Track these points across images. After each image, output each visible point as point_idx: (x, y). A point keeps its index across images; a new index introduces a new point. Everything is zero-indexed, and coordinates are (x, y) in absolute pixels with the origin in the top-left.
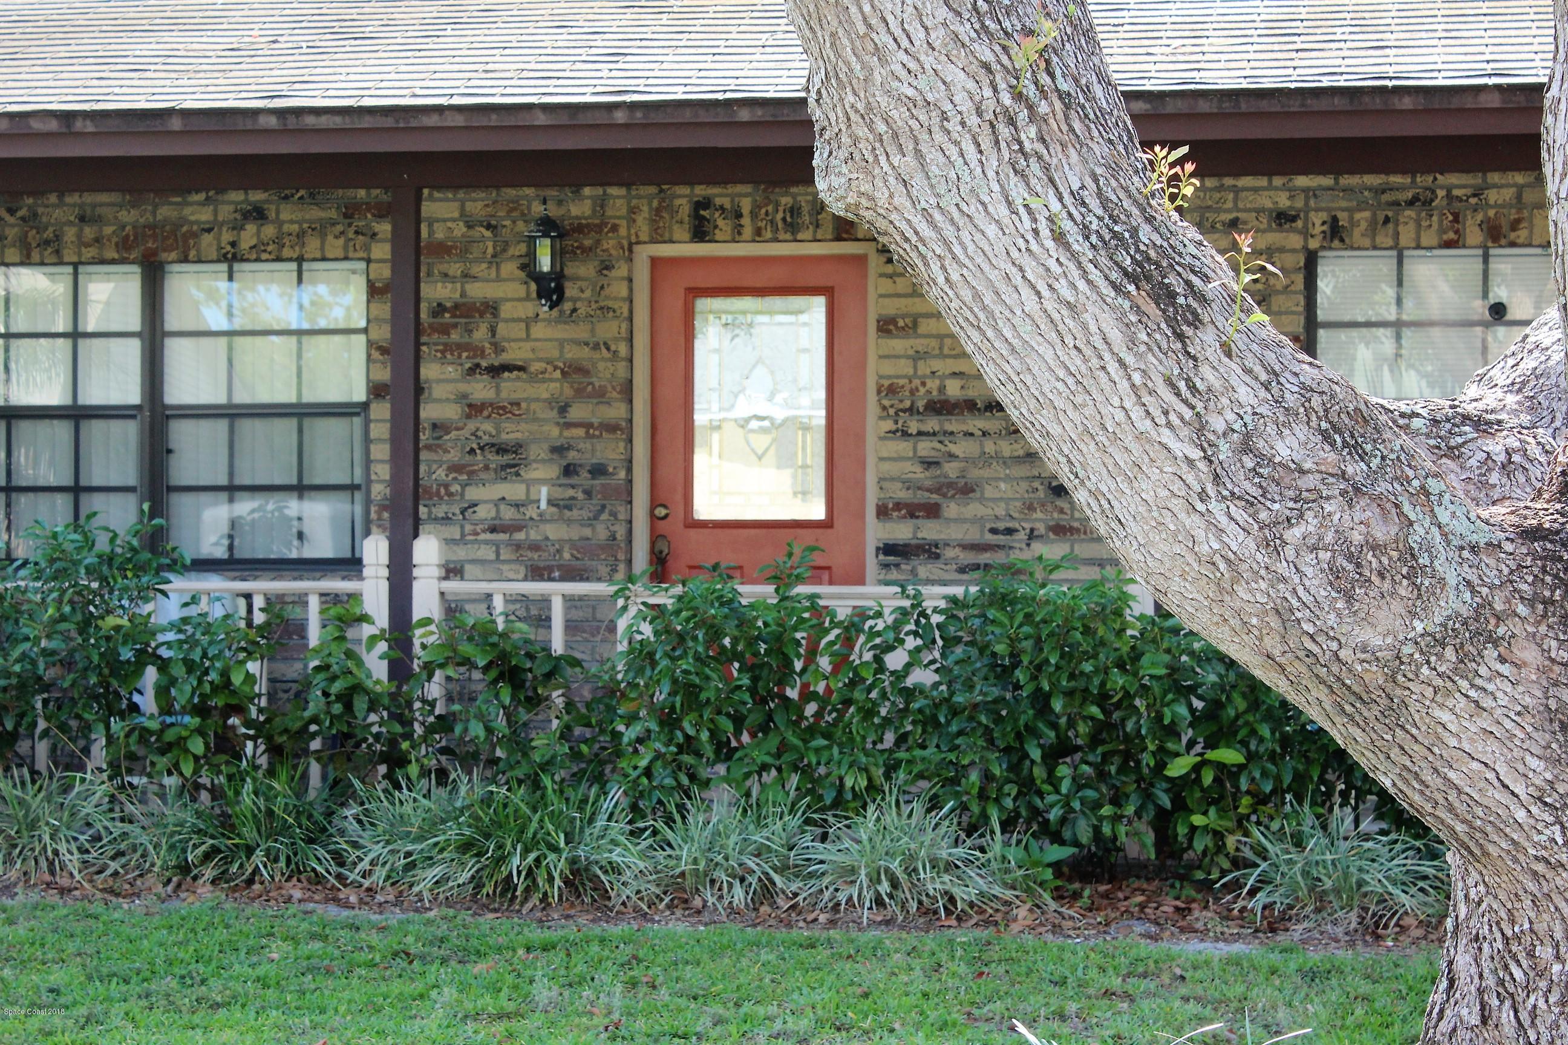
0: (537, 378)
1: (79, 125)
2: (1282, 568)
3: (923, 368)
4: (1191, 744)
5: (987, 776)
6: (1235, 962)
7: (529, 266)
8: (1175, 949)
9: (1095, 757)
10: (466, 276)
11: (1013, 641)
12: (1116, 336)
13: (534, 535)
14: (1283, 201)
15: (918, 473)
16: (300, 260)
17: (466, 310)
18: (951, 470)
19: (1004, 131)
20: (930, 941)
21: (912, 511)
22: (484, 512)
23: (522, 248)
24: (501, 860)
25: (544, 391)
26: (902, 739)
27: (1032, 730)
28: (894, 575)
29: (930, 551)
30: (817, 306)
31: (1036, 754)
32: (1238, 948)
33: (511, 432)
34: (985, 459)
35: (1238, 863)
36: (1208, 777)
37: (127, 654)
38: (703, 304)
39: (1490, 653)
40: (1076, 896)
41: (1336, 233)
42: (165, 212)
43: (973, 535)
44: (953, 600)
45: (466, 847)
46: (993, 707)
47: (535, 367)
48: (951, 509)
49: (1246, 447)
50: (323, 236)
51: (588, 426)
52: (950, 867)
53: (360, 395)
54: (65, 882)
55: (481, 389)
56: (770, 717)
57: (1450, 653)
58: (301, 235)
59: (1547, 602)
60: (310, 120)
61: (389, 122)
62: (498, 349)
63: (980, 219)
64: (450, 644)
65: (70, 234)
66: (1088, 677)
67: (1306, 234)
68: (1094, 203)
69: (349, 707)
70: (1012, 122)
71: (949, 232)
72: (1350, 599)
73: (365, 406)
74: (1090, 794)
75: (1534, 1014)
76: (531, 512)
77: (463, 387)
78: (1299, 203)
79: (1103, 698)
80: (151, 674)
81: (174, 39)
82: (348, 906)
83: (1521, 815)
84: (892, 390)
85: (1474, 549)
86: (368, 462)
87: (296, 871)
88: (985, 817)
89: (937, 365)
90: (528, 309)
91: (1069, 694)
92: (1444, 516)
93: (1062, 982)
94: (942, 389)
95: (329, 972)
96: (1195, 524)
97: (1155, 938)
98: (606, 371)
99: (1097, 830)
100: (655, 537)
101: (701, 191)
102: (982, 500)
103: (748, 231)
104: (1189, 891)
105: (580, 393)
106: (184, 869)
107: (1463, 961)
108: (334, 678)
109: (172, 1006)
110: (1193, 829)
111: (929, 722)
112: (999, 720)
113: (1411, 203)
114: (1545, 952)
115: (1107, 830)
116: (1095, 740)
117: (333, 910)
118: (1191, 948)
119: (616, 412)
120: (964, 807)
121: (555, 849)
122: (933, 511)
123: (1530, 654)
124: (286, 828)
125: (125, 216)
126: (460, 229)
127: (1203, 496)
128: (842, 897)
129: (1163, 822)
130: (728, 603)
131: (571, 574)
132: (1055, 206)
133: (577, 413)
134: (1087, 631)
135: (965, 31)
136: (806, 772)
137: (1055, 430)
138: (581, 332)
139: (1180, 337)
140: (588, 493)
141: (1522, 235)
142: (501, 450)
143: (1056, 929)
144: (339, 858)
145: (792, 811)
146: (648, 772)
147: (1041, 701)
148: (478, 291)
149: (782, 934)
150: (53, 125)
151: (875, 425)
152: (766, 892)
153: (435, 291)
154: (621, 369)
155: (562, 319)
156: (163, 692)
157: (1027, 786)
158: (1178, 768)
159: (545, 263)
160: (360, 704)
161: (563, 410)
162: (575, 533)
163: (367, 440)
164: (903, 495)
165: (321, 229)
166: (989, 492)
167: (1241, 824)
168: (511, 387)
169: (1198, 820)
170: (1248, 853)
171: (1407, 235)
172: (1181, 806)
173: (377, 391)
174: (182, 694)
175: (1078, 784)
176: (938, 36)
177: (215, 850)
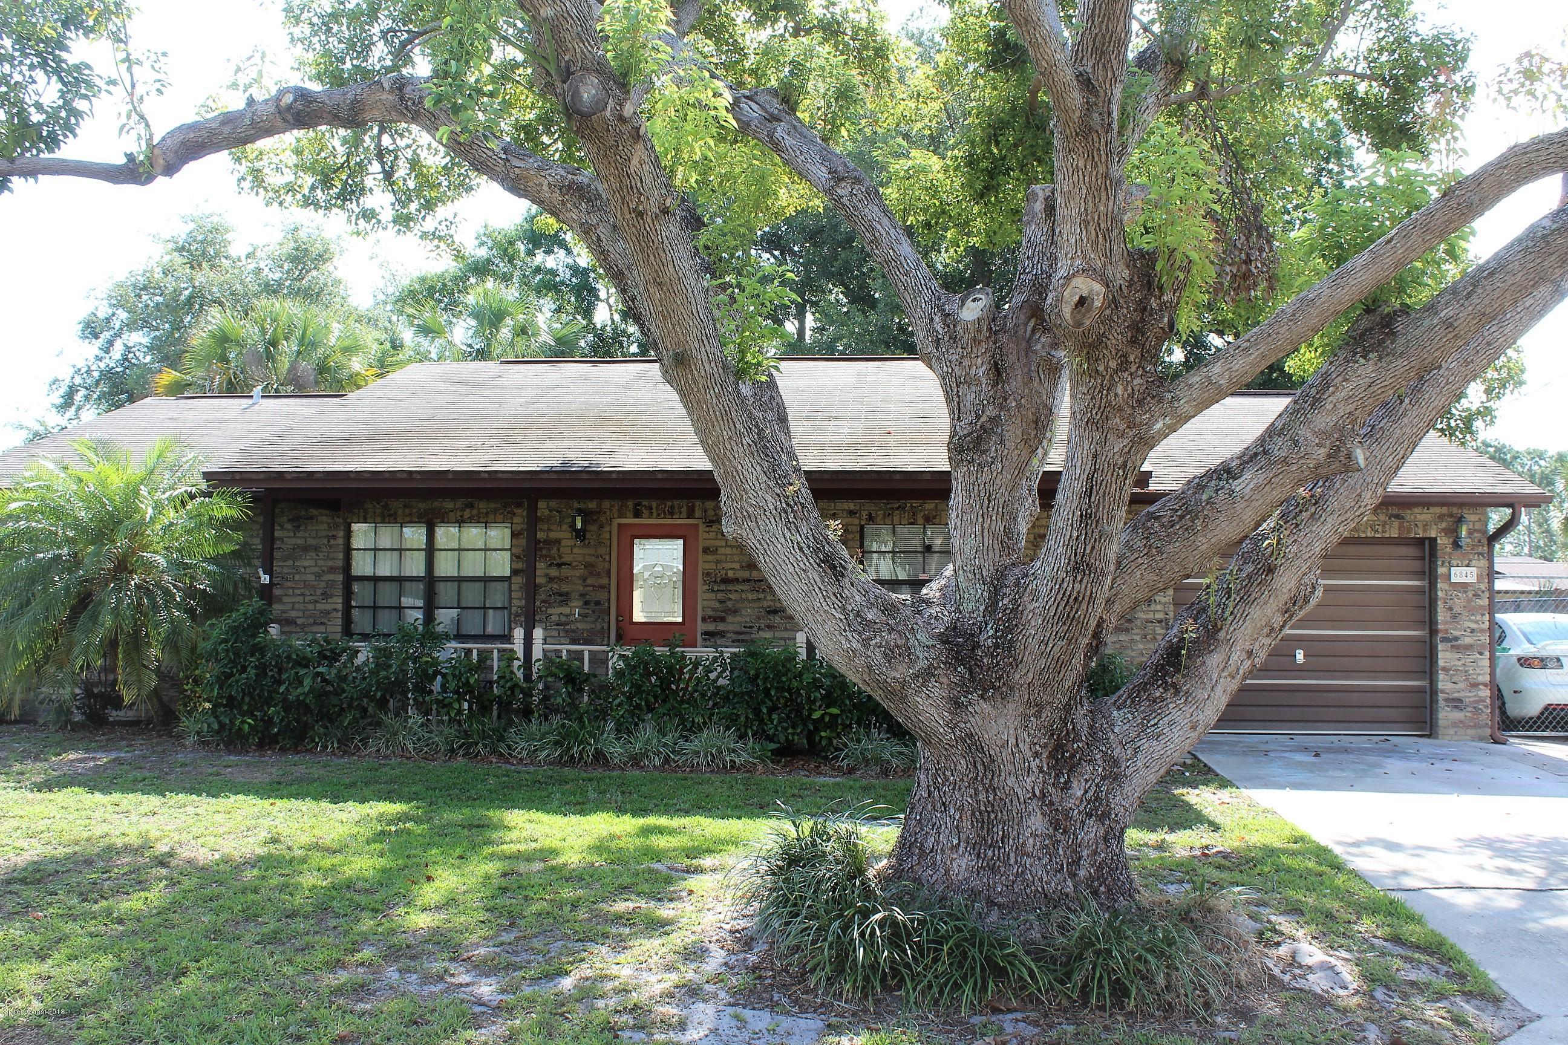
0: (574, 568)
1: (414, 476)
2: (869, 653)
3: (720, 566)
4: (820, 706)
5: (747, 717)
6: (838, 784)
7: (573, 525)
8: (817, 780)
9: (786, 711)
10: (549, 530)
11: (757, 670)
12: (818, 579)
13: (573, 627)
14: (852, 507)
15: (718, 605)
16: (486, 523)
17: (549, 542)
18: (729, 604)
19: (784, 515)
20: (728, 778)
21: (715, 619)
22: (554, 618)
23: (570, 520)
24: (569, 749)
25: (577, 573)
26: (715, 705)
27: (763, 702)
28: (708, 643)
29: (721, 634)
30: (681, 542)
31: (765, 710)
32: (838, 779)
33: (565, 588)
34: (742, 600)
35: (837, 749)
36: (827, 719)
37: (430, 671)
38: (636, 541)
39: (933, 680)
40: (779, 762)
41: (871, 519)
42: (436, 504)
43: (738, 628)
44: (735, 654)
45: (557, 743)
46: (749, 693)
47: (574, 564)
48: (730, 619)
49: (858, 615)
50: (495, 514)
51: (594, 586)
52: (734, 751)
53: (507, 573)
54: (408, 755)
55: (554, 572)
56: (667, 696)
57: (920, 680)
58: (487, 514)
59: (950, 664)
60: (500, 475)
61: (529, 476)
62: (560, 557)
63: (776, 543)
64: (547, 668)
65: (400, 512)
66: (784, 682)
67: (860, 519)
68: (811, 538)
69: (513, 692)
70: (786, 512)
71: (766, 546)
72: (890, 663)
73: (509, 578)
74: (785, 725)
75: (944, 793)
76: (572, 618)
77: (547, 571)
78: (858, 508)
79: (789, 690)
80: (439, 678)
81: (446, 443)
82: (514, 765)
83: (941, 730)
84: (708, 574)
85: (928, 647)
86: (511, 599)
87: (494, 752)
88: (746, 734)
89: (724, 565)
90: (571, 543)
91: (777, 689)
92: (919, 637)
93: (777, 792)
94: (726, 574)
95: (513, 787)
96: (842, 639)
97: (808, 776)
98: (601, 566)
99: (787, 738)
100: (618, 629)
101: (636, 501)
102: (741, 615)
103: (655, 514)
104: (820, 760)
105: (591, 574)
106: (452, 750)
107: (922, 777)
108: (507, 682)
109: (459, 799)
110: (822, 737)
111: (726, 699)
112: (751, 697)
113: (898, 508)
114: (948, 773)
115: (790, 737)
116: (786, 706)
117: (508, 766)
118: (822, 780)
119: (605, 581)
120: (738, 730)
121: (590, 744)
122: (723, 619)
123: (945, 680)
124: (489, 737)
125: (420, 505)
126: (547, 512)
127: (845, 630)
128: (695, 762)
129: (810, 736)
130: (652, 654)
131: (587, 642)
132: (799, 539)
133: (589, 581)
134: (784, 666)
135: (772, 484)
136: (680, 715)
137: (798, 609)
138: (591, 551)
139: (838, 580)
140: (593, 611)
141: (937, 521)
142: (561, 595)
143: (773, 773)
144: (509, 748)
145: (676, 731)
146: (622, 716)
147: (767, 691)
148: (553, 535)
149: (674, 775)
150: (405, 476)
151: (701, 588)
152: (667, 760)
153: (540, 535)
154: (607, 565)
155: (585, 546)
156: (443, 686)
157: (761, 721)
158: (816, 715)
159: (579, 525)
160: (517, 691)
161: (584, 581)
162: (588, 626)
163: (510, 590)
164: (711, 613)
165: (495, 511)
166: (743, 612)
167: (839, 736)
168: (565, 571)
169: (823, 734)
170: (841, 746)
171: (896, 520)
172: (817, 729)
173: (515, 572)
174: (452, 685)
175: (780, 721)
176: (763, 486)
177: (463, 744)
